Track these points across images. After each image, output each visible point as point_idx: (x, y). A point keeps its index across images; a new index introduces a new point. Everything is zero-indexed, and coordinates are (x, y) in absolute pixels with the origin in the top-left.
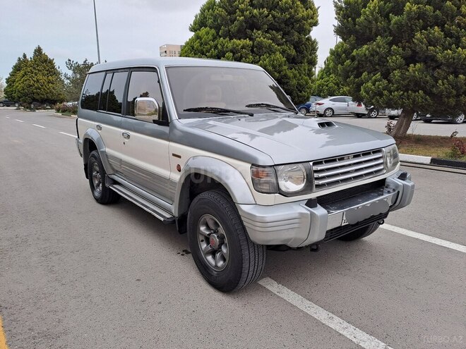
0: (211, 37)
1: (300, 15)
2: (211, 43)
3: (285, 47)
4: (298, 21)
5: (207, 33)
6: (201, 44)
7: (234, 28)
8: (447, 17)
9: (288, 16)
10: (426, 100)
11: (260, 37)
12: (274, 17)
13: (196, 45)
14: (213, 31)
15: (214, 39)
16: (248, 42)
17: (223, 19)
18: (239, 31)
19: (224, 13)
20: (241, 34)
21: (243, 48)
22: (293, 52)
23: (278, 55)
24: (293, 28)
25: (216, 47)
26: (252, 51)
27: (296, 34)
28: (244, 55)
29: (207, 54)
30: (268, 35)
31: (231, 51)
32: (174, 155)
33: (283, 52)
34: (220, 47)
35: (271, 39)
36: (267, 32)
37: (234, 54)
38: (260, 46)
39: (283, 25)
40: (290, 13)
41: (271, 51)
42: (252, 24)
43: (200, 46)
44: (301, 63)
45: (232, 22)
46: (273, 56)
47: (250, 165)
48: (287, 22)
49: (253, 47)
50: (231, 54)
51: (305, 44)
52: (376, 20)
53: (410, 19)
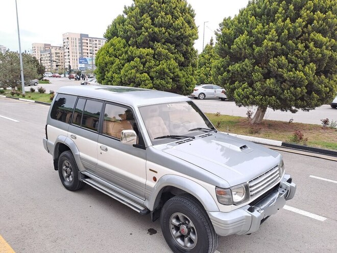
0: (122, 45)
1: (187, 34)
2: (123, 49)
3: (177, 56)
4: (186, 37)
5: (119, 42)
6: (115, 49)
7: (140, 39)
8: (289, 50)
9: (179, 34)
10: (277, 102)
11: (160, 48)
12: (169, 34)
13: (111, 50)
14: (124, 41)
15: (125, 46)
16: (150, 51)
17: (132, 33)
18: (144, 42)
19: (133, 29)
20: (145, 45)
21: (147, 55)
22: (183, 59)
23: (173, 61)
24: (182, 42)
25: (126, 52)
26: (154, 57)
27: (185, 46)
28: (148, 60)
29: (120, 57)
30: (165, 46)
31: (139, 57)
32: (150, 170)
33: (176, 59)
34: (129, 53)
35: (167, 49)
36: (164, 44)
37: (141, 59)
38: (160, 54)
39: (176, 40)
40: (181, 32)
41: (167, 58)
42: (154, 38)
43: (114, 51)
44: (188, 66)
45: (139, 35)
46: (169, 62)
47: (215, 187)
48: (177, 38)
49: (154, 55)
50: (139, 59)
51: (190, 53)
52: (245, 48)
53: (267, 50)
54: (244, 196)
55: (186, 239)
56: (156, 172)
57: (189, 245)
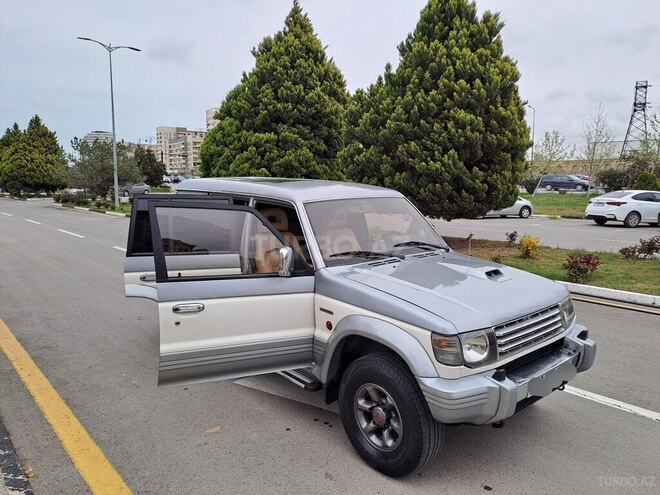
0: (234, 128)
1: (328, 110)
2: (235, 135)
3: (313, 142)
4: (327, 115)
5: (231, 124)
6: (224, 136)
7: (258, 120)
9: (314, 111)
11: (286, 132)
12: (299, 110)
13: (219, 136)
14: (237, 122)
15: (238, 130)
16: (272, 136)
17: (247, 111)
18: (263, 124)
19: (247, 105)
20: (265, 127)
21: (267, 142)
22: (323, 147)
23: (305, 150)
24: (320, 123)
25: (239, 140)
26: (277, 145)
27: (325, 128)
28: (268, 149)
29: (230, 146)
30: (294, 129)
31: (255, 145)
33: (311, 148)
34: (243, 140)
35: (298, 133)
36: (293, 125)
37: (257, 148)
38: (285, 141)
39: (310, 120)
40: (316, 108)
41: (297, 146)
42: (277, 118)
45: (257, 114)
46: (299, 151)
48: (313, 117)
49: (278, 141)
50: (254, 148)
54: (486, 353)
55: (385, 433)
56: (331, 313)
57: (390, 443)
